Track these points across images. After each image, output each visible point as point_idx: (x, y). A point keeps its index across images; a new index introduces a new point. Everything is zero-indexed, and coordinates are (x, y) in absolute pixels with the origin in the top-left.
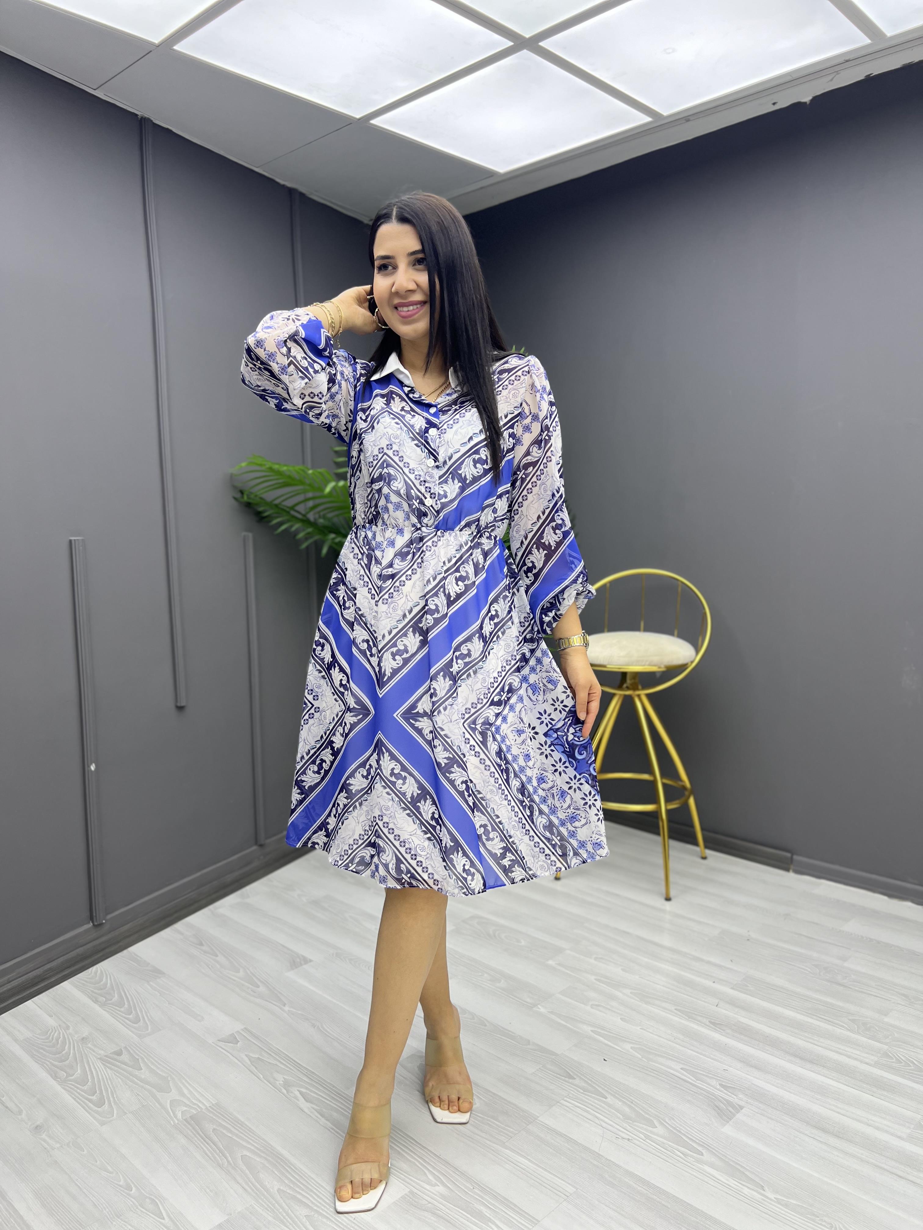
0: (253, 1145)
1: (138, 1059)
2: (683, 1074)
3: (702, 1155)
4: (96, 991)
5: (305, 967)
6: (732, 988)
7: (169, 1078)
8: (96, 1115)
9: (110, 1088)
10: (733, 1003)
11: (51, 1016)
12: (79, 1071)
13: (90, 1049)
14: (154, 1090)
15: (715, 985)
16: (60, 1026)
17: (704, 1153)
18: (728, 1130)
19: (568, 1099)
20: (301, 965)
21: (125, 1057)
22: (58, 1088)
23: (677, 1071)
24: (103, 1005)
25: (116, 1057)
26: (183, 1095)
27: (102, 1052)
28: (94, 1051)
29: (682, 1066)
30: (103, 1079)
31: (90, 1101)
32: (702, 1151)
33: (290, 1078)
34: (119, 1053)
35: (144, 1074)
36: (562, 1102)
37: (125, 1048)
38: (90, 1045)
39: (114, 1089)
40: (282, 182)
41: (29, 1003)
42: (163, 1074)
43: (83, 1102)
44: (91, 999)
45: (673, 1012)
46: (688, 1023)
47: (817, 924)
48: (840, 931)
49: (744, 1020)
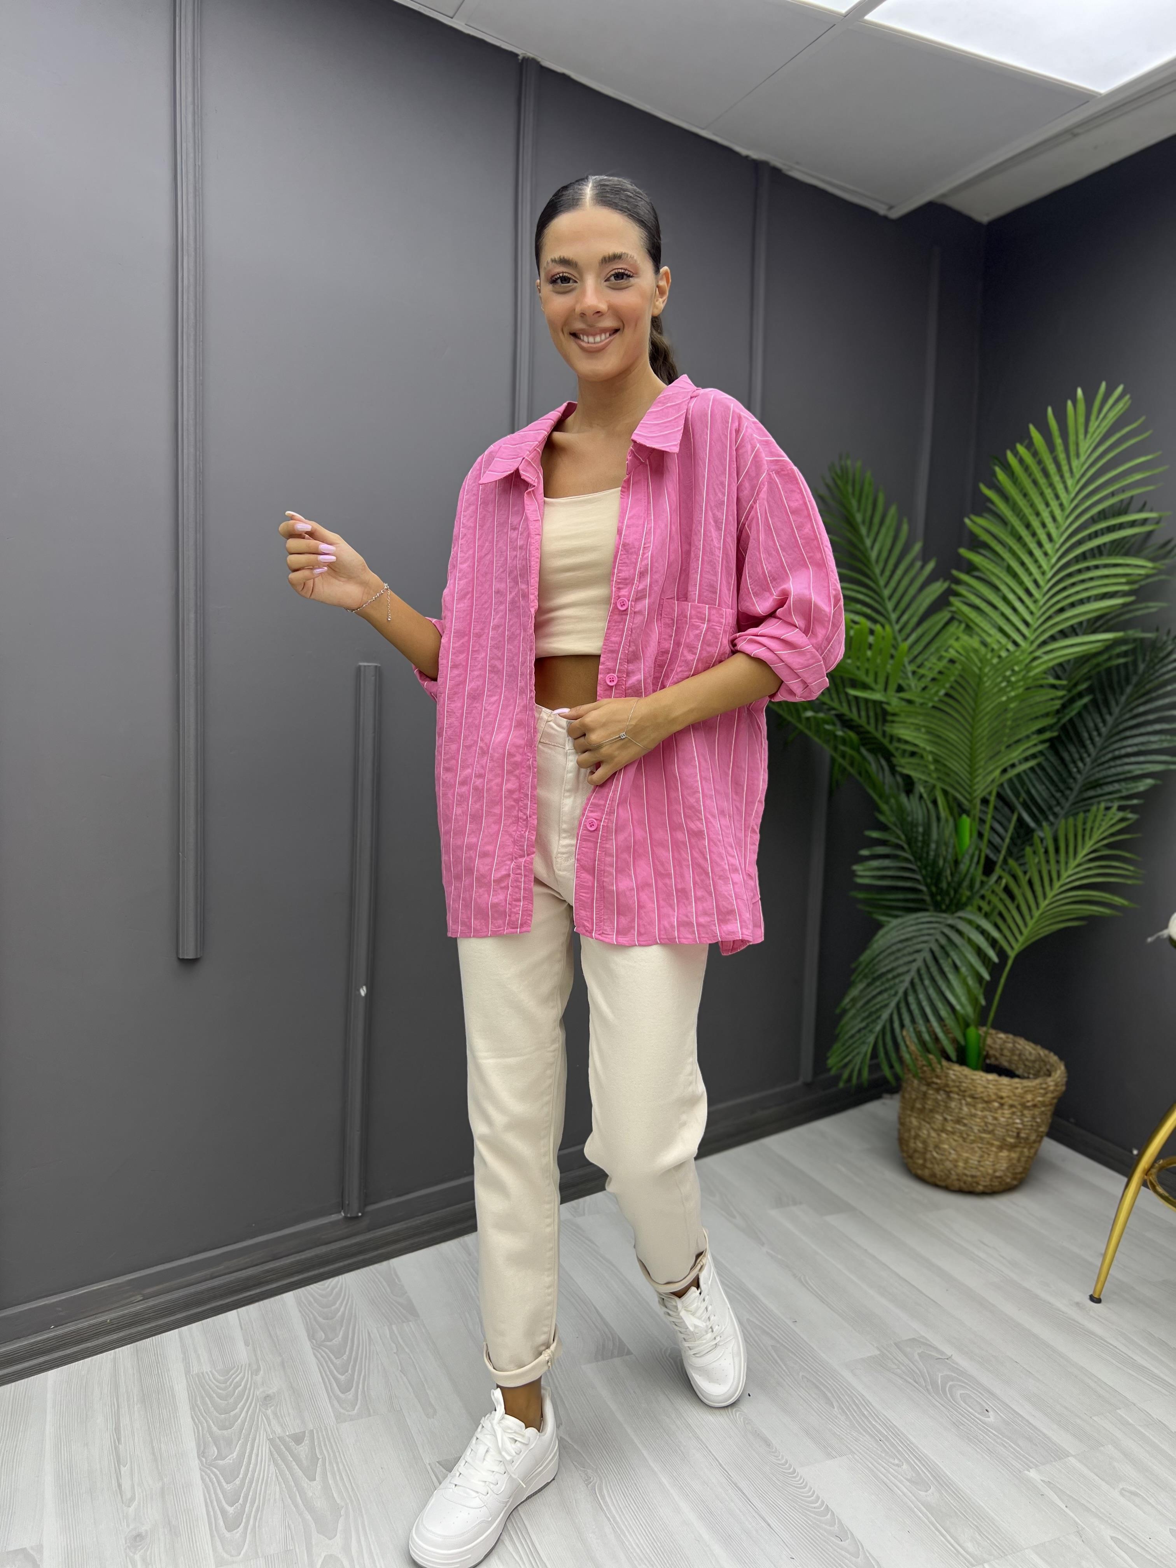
1: (318, 1459)
4: (320, 1319)
7: (343, 1512)
8: (219, 1544)
9: (260, 1501)
11: (247, 1344)
12: (235, 1454)
13: (268, 1419)
14: (313, 1525)
16: (250, 1365)
21: (303, 1450)
22: (196, 1476)
24: (317, 1346)
25: (292, 1444)
26: (347, 1549)
27: (278, 1430)
28: (269, 1425)
30: (258, 1479)
31: (223, 1512)
34: (298, 1439)
35: (313, 1489)
37: (312, 1431)
38: (269, 1412)
39: (263, 1504)
40: (744, 152)
41: (232, 1315)
42: (338, 1501)
43: (215, 1513)
44: (308, 1330)
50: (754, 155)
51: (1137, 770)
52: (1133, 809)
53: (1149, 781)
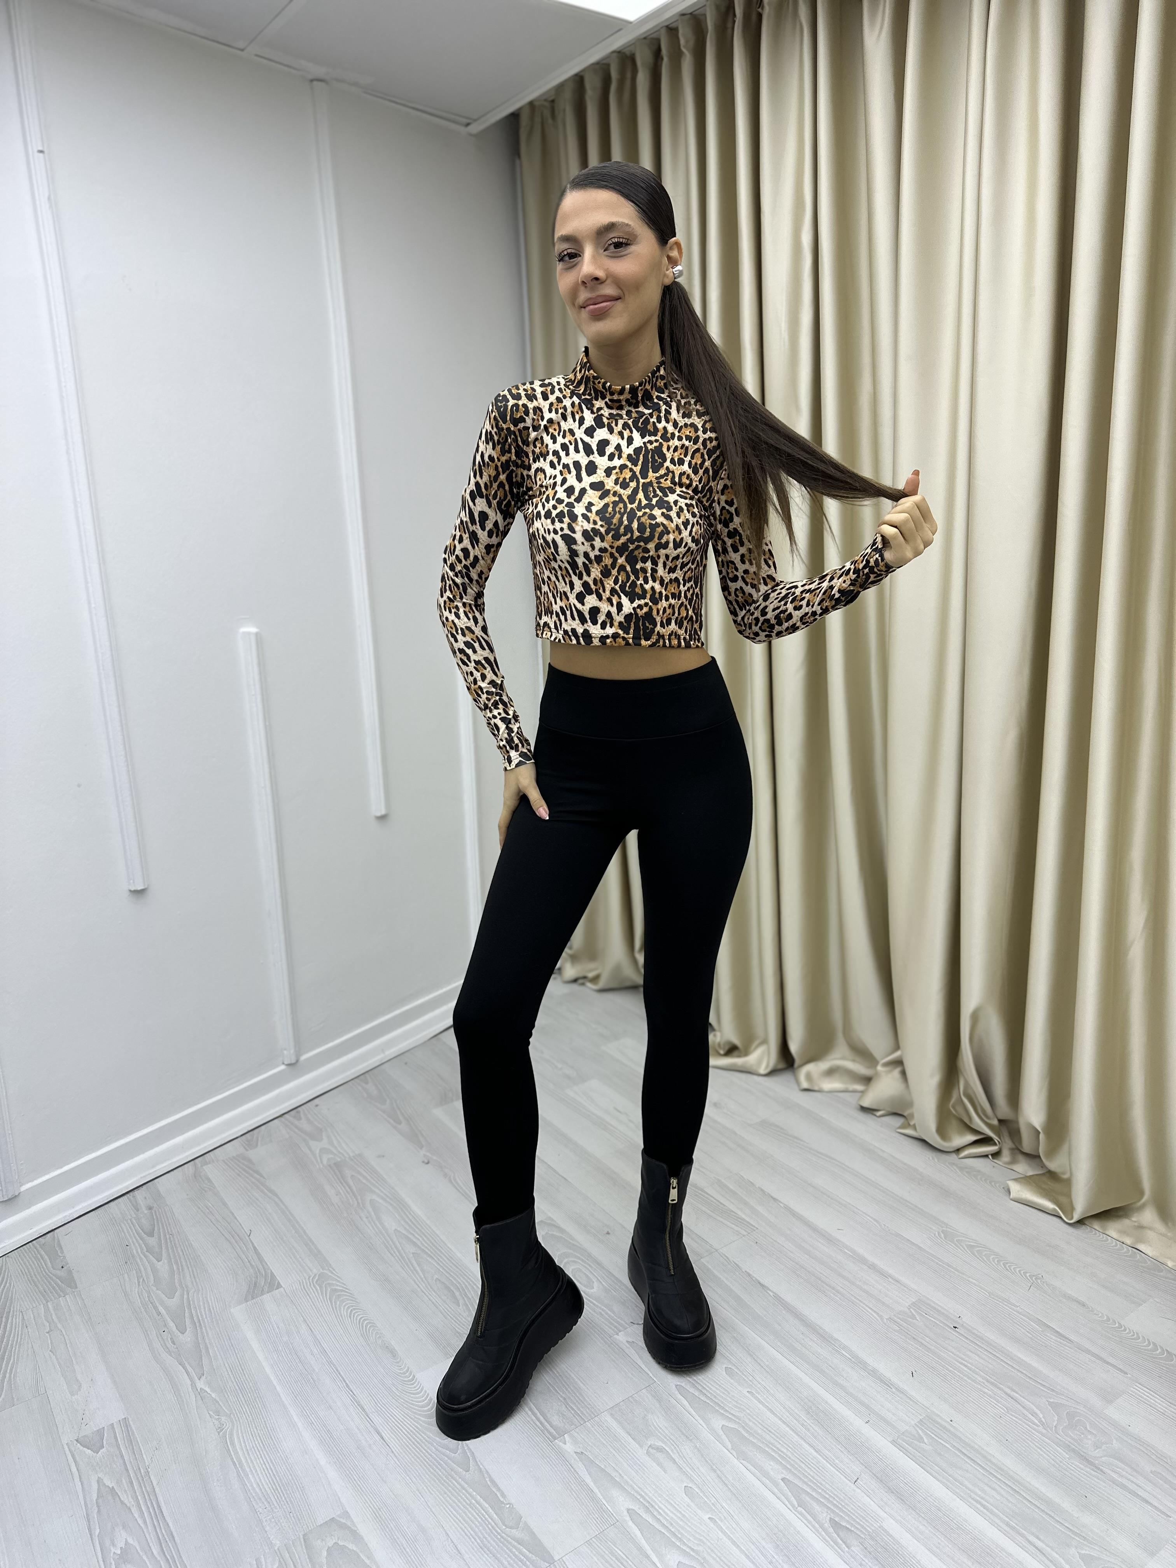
5: (266, 1297)
6: (894, 1442)
20: (262, 1294)
33: (136, 1544)
45: (776, 1485)
46: (790, 1516)
47: (1084, 1305)
48: (1120, 1326)
49: (891, 1525)
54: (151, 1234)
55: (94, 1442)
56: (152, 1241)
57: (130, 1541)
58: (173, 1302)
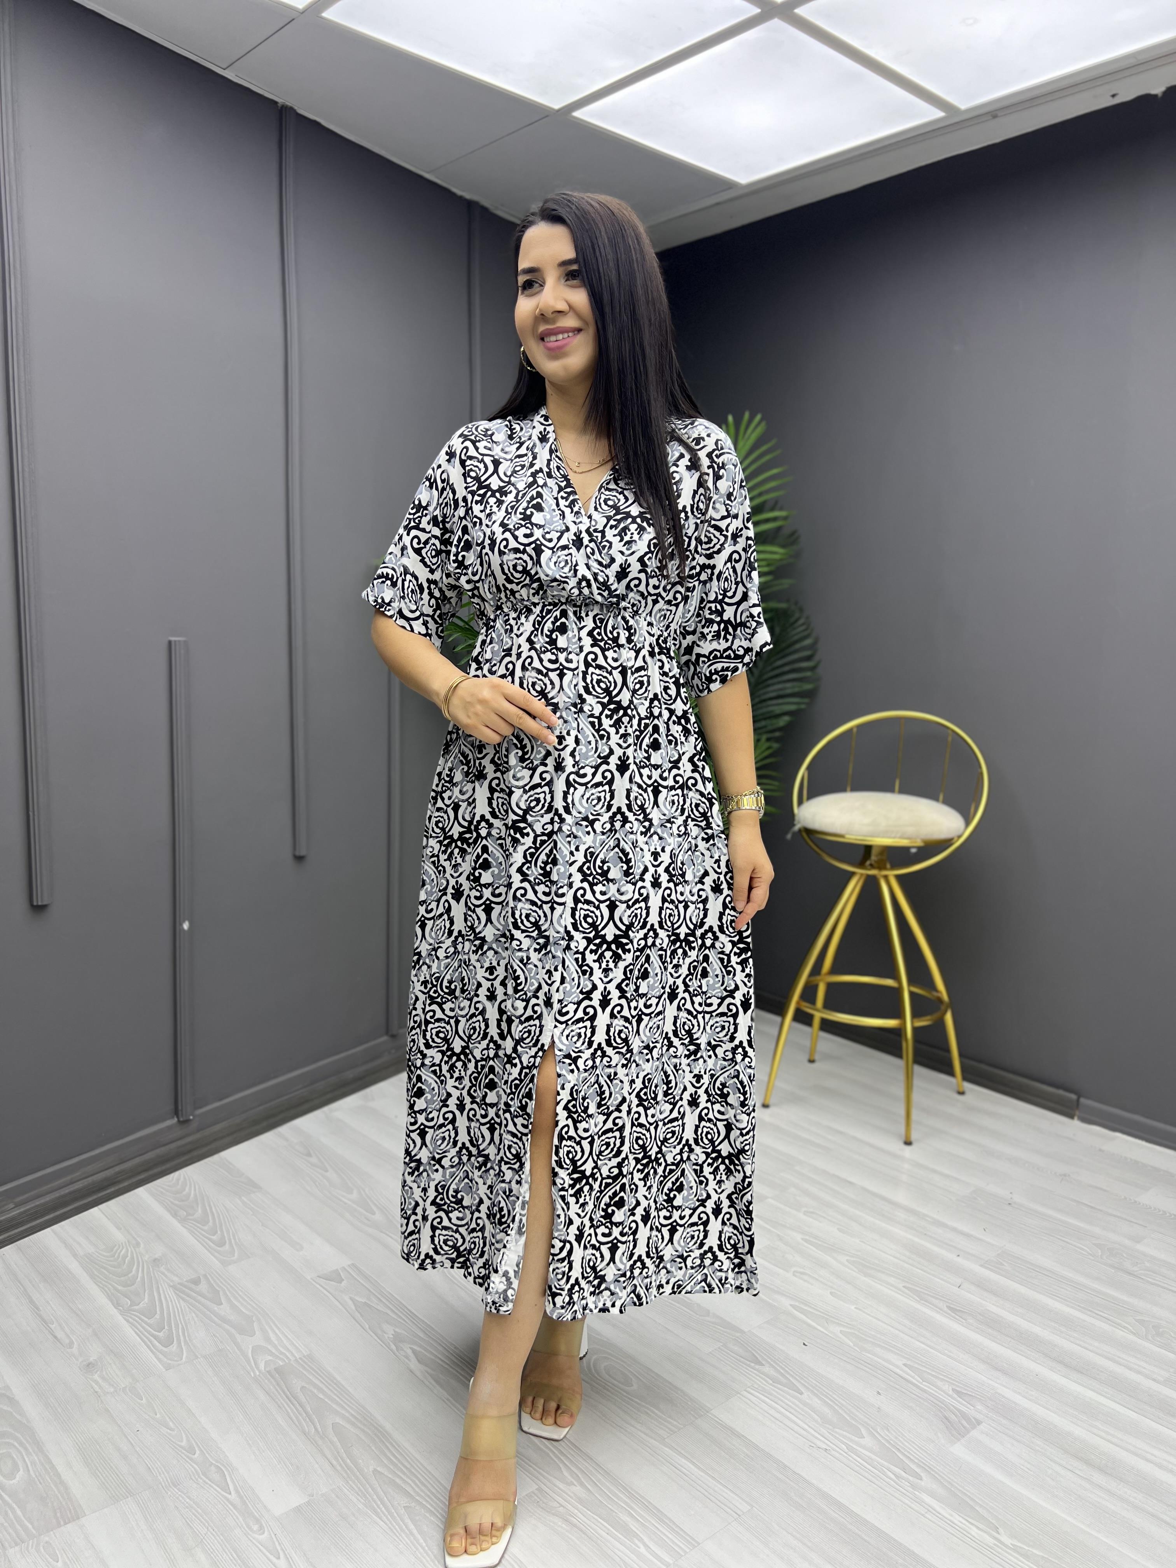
0: (348, 1412)
1: (219, 1292)
2: (904, 1372)
3: (921, 1479)
4: (177, 1202)
6: (981, 1266)
7: (254, 1319)
8: (161, 1356)
9: (182, 1325)
10: (981, 1285)
11: (119, 1228)
12: (146, 1300)
13: (163, 1273)
14: (233, 1331)
15: (959, 1260)
16: (128, 1241)
17: (924, 1478)
18: (959, 1450)
19: (752, 1391)
21: (203, 1287)
22: (120, 1319)
23: (897, 1367)
24: (183, 1221)
25: (193, 1286)
26: (268, 1339)
27: (176, 1279)
28: (166, 1276)
29: (905, 1361)
30: (174, 1312)
31: (155, 1337)
32: (922, 1474)
33: (403, 1332)
34: (196, 1282)
35: (224, 1310)
36: (745, 1393)
37: (205, 1276)
38: (162, 1269)
39: (186, 1326)
40: (459, 192)
41: (94, 1211)
42: (247, 1312)
43: (147, 1338)
44: (169, 1211)
45: (899, 1290)
46: (918, 1306)
47: (1105, 1191)
48: (1135, 1202)
49: (993, 1309)
50: (468, 196)
51: (777, 710)
52: (777, 740)
53: (786, 719)
54: (309, 1155)
55: (335, 1277)
56: (314, 1160)
57: (397, 1330)
58: (355, 1195)
